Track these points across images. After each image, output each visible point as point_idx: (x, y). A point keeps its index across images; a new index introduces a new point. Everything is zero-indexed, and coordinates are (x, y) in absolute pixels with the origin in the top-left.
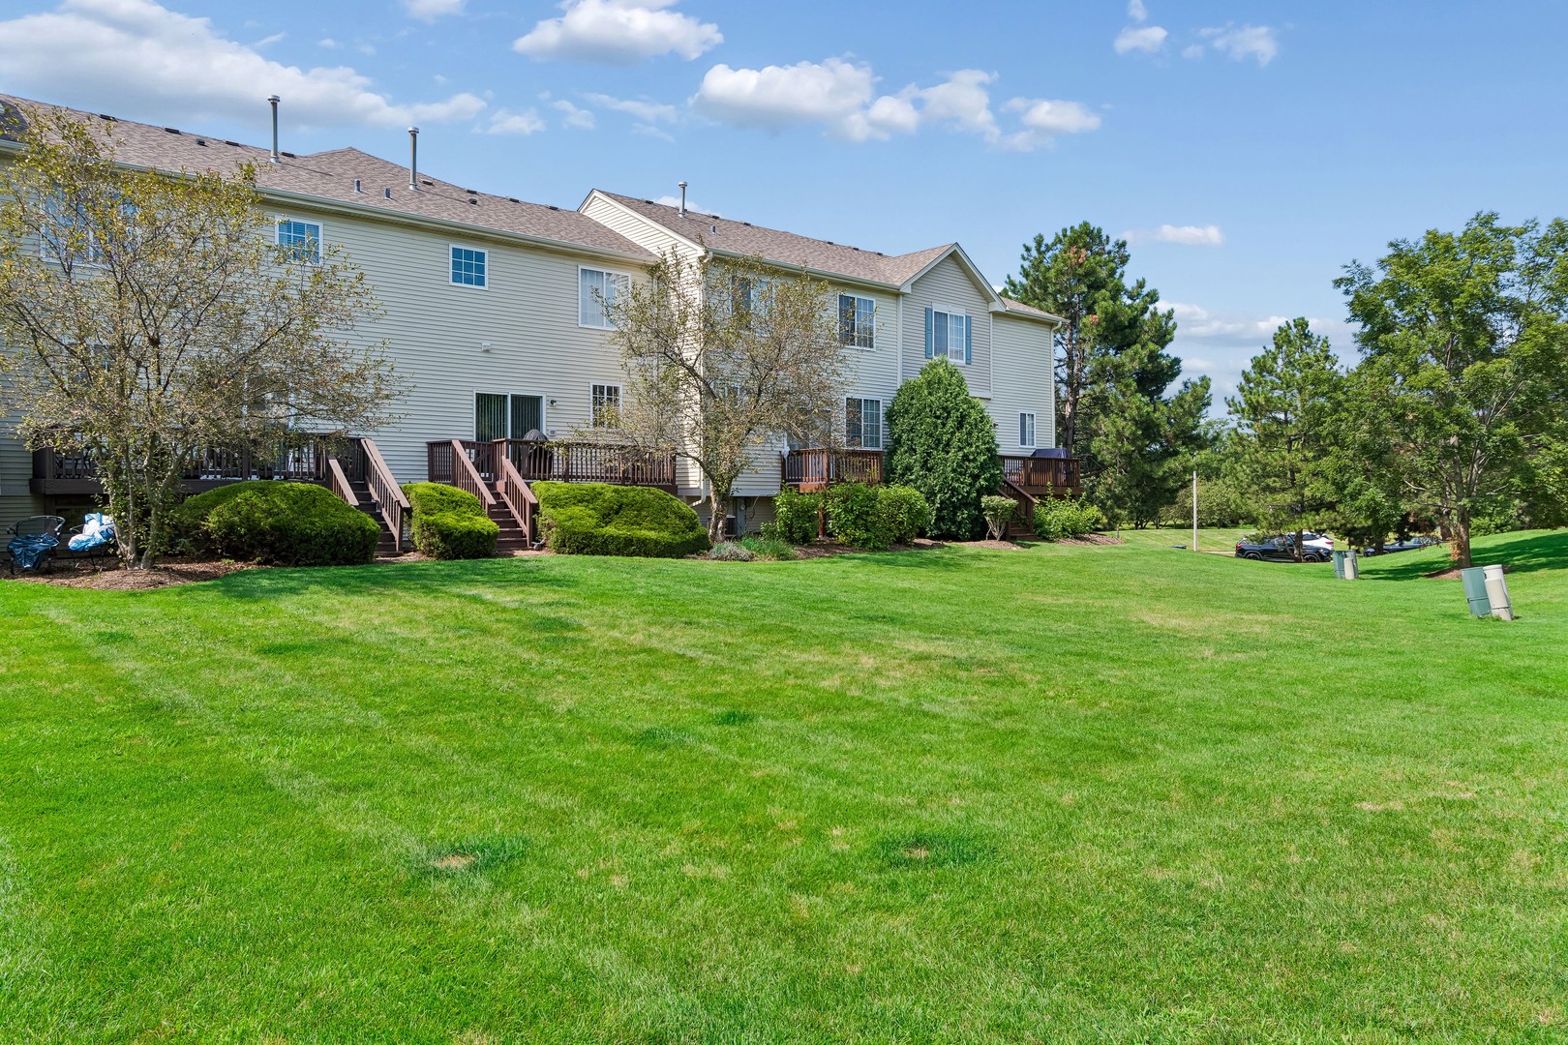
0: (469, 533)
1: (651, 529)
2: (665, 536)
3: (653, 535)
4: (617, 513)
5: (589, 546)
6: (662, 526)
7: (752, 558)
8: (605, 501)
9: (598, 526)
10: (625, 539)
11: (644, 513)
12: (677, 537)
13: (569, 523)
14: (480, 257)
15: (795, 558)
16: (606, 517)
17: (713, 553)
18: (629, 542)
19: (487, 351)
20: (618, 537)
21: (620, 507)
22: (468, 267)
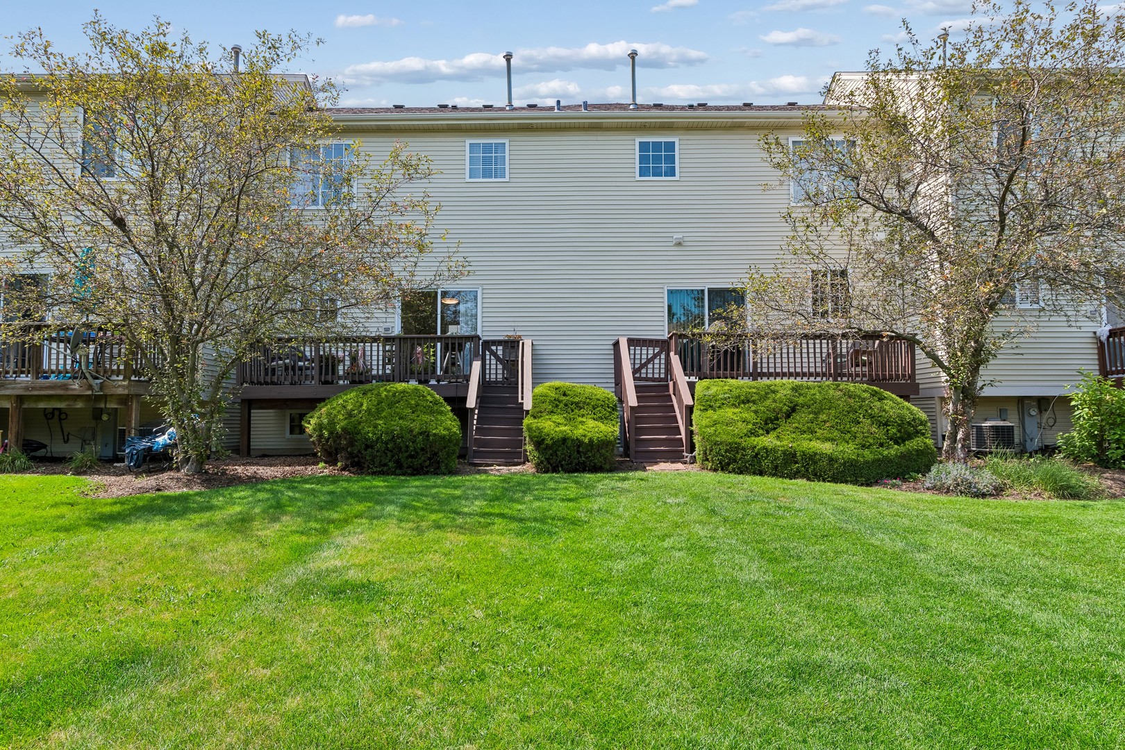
0: (564, 440)
1: (828, 440)
2: (848, 450)
3: (827, 448)
4: (788, 416)
5: (735, 461)
6: (846, 434)
7: (998, 491)
8: (775, 401)
9: (752, 433)
10: (784, 453)
11: (823, 417)
12: (866, 452)
13: (711, 430)
14: (670, 146)
15: (1095, 495)
16: (770, 423)
17: (929, 480)
18: (790, 456)
19: (679, 244)
20: (774, 450)
21: (793, 410)
22: (657, 159)
